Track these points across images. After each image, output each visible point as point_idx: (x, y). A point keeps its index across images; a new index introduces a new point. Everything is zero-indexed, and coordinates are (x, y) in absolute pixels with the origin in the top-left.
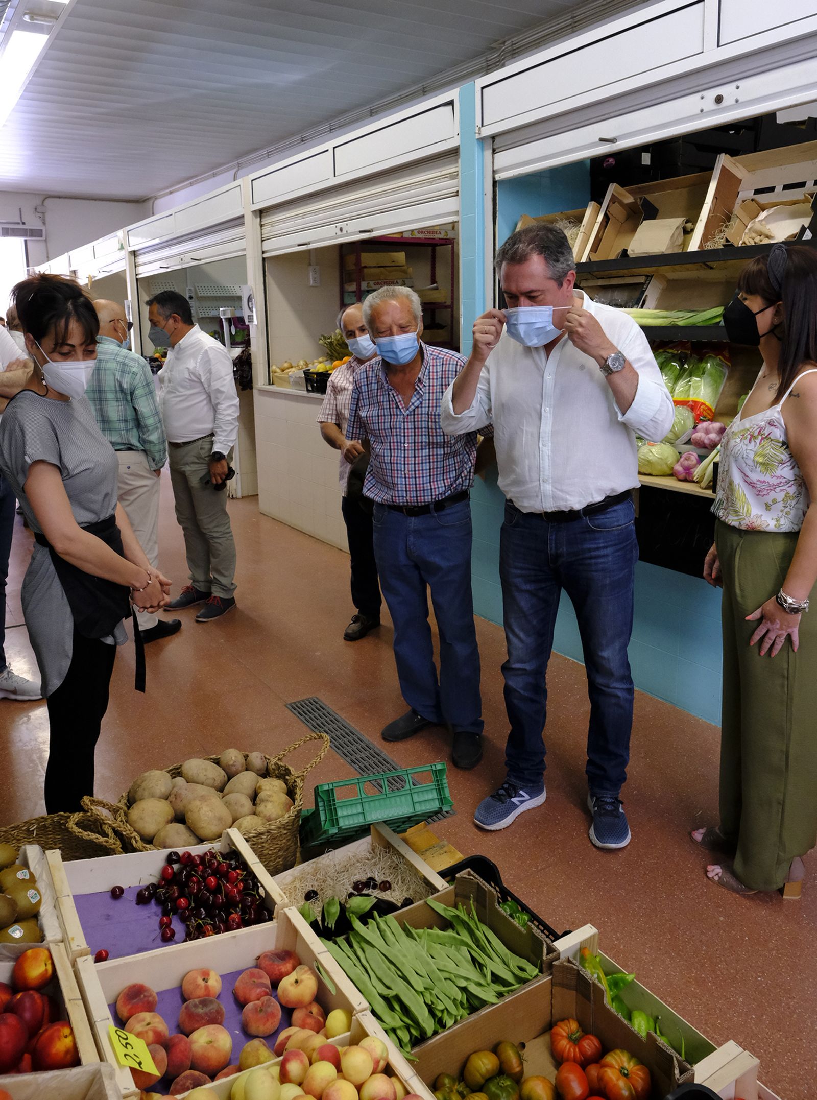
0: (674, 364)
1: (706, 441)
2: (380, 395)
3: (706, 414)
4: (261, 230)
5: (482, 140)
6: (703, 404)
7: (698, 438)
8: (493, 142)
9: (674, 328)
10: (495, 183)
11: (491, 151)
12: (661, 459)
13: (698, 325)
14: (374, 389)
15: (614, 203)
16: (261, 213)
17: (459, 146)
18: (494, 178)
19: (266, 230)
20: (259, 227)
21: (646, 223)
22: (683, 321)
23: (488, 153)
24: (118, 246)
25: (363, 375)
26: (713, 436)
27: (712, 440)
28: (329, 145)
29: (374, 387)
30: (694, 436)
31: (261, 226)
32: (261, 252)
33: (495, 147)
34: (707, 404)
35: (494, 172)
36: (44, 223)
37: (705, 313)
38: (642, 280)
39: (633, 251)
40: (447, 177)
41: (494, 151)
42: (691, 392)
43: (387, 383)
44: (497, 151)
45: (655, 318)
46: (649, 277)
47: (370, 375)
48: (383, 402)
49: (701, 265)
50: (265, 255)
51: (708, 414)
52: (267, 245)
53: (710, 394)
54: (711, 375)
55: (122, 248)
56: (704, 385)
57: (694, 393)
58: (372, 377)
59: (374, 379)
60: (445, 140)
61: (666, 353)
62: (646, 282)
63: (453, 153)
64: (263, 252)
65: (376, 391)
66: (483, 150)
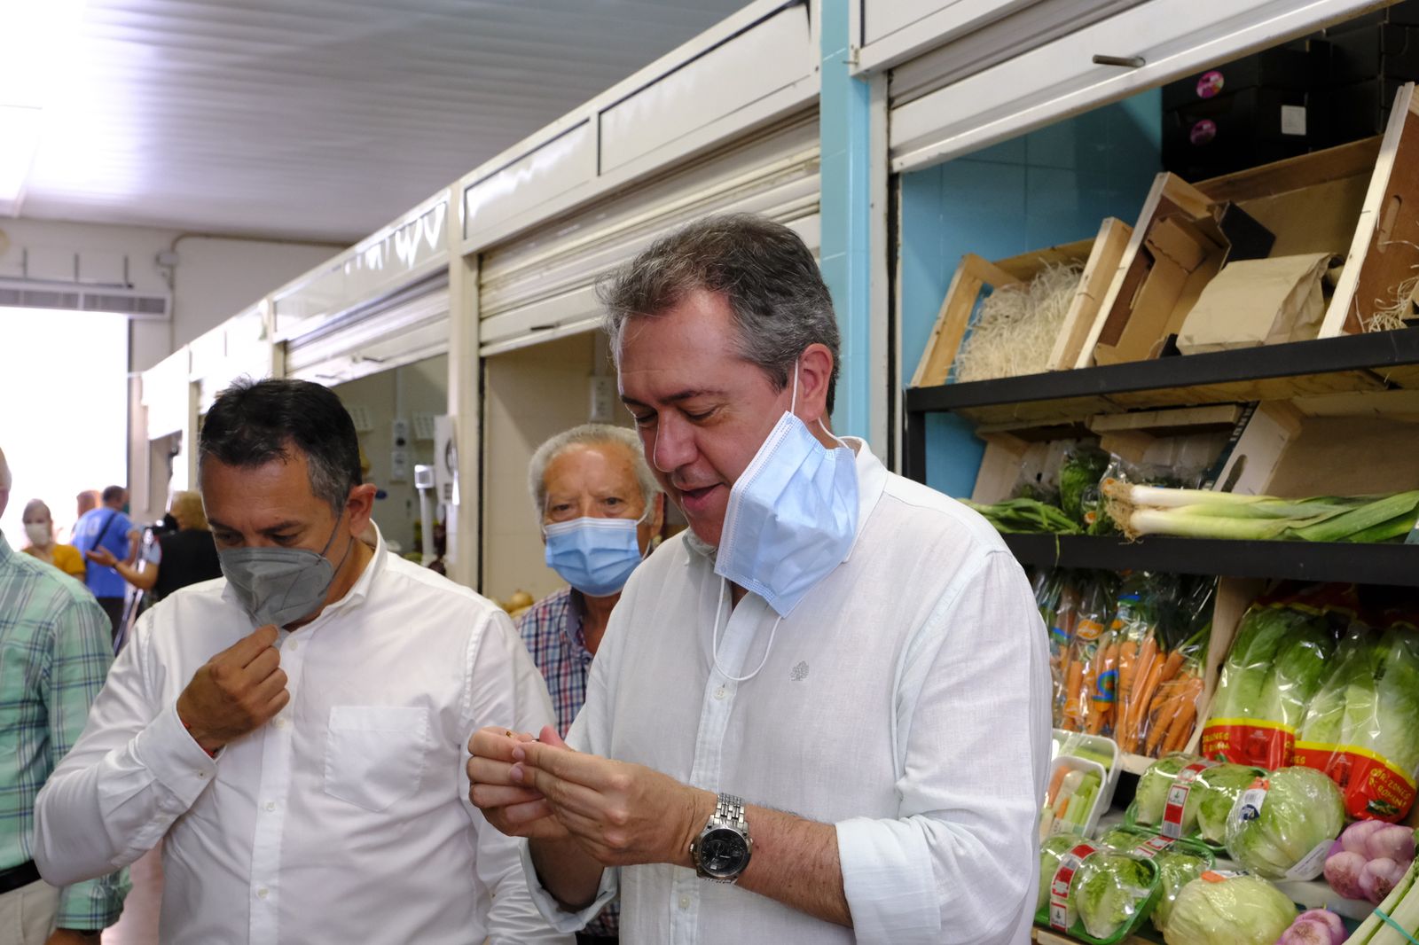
0: (1308, 645)
1: (1364, 882)
2: (566, 675)
3: (1388, 794)
4: (480, 295)
5: (865, 78)
6: (1375, 764)
7: (1342, 870)
8: (890, 82)
9: (1290, 547)
10: (893, 179)
11: (882, 104)
12: (1234, 922)
13: (1355, 540)
14: (553, 661)
15: (1163, 220)
16: (481, 259)
17: (819, 94)
18: (890, 167)
19: (488, 295)
20: (474, 290)
21: (1233, 267)
22: (1316, 529)
23: (879, 108)
24: (259, 332)
25: (529, 629)
26: (1381, 865)
27: (1378, 879)
28: (590, 108)
29: (554, 654)
30: (1331, 861)
31: (480, 287)
32: (475, 344)
33: (893, 93)
34: (1389, 764)
35: (891, 153)
36: (172, 286)
37: (1374, 506)
38: (1229, 415)
39: (1189, 339)
40: (800, 169)
41: (891, 105)
42: (1345, 729)
43: (581, 644)
44: (897, 102)
45: (1247, 517)
46: (1247, 408)
47: (546, 629)
48: (571, 689)
49: (1360, 377)
50: (486, 352)
51: (1395, 793)
52: (490, 330)
53: (1399, 737)
54: (1400, 681)
55: (264, 336)
56: (1380, 709)
57: (1353, 732)
58: (549, 633)
59: (552, 637)
60: (793, 84)
61: (1289, 613)
62: (1239, 421)
63: (804, 116)
64: (482, 345)
65: (556, 665)
66: (867, 101)
